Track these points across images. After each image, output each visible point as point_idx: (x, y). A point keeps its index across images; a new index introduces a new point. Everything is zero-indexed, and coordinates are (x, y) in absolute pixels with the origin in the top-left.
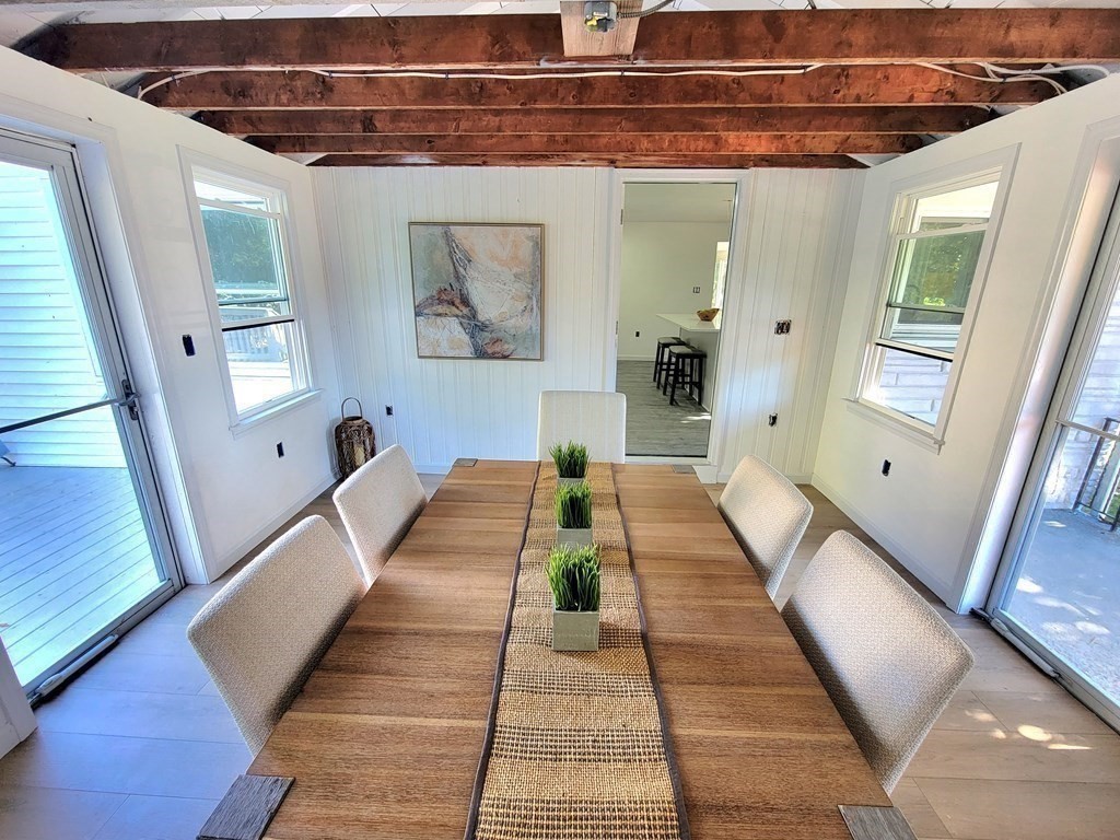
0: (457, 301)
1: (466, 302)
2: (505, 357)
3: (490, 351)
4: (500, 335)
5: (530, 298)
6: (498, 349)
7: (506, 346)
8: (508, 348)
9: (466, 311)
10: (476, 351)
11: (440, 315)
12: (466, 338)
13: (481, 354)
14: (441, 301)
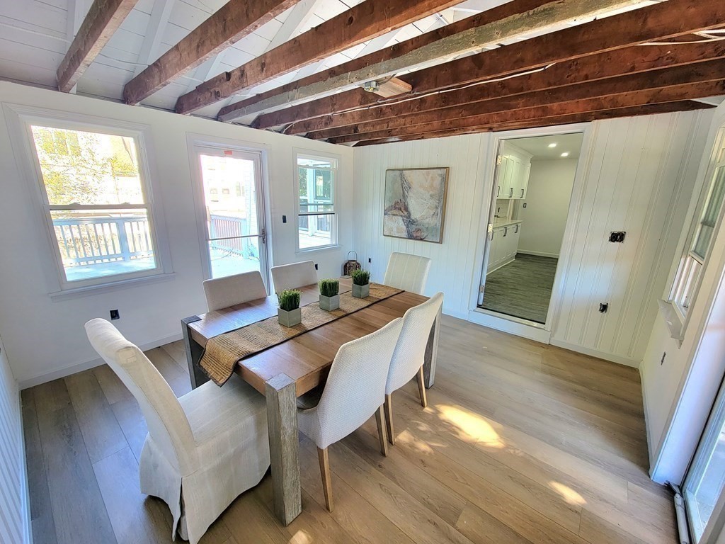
0: (403, 209)
1: (406, 209)
2: (422, 240)
3: (415, 236)
4: (420, 227)
5: (437, 208)
6: (418, 235)
7: (423, 234)
8: (424, 234)
9: (406, 213)
10: (408, 234)
11: (394, 215)
12: (405, 227)
13: (411, 237)
14: (395, 208)
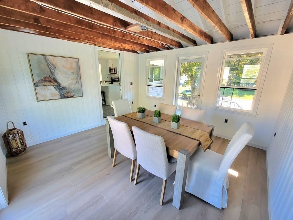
0: (52, 81)
1: (56, 81)
2: (72, 97)
3: (66, 96)
4: (69, 91)
5: (77, 79)
6: (69, 95)
7: (71, 94)
9: (56, 84)
10: (61, 96)
11: (46, 86)
12: (57, 93)
13: (63, 97)
14: (46, 81)
